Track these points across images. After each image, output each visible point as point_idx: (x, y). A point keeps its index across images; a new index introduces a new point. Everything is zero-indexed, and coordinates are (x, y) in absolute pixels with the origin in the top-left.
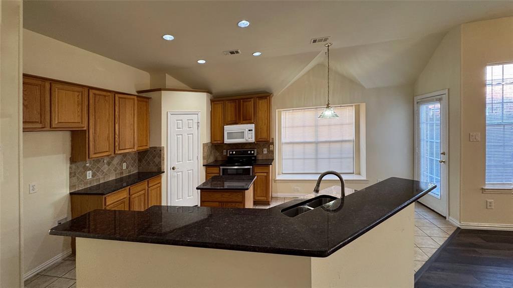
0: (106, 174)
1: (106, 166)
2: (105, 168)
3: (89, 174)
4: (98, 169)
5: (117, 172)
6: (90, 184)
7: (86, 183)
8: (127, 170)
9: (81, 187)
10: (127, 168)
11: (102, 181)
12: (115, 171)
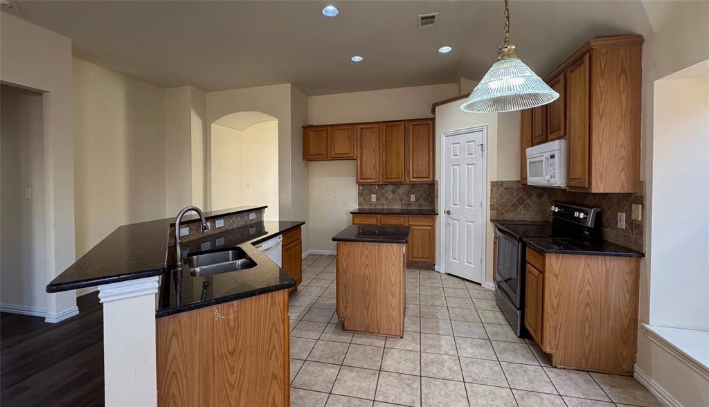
0: (390, 201)
1: (391, 194)
2: (390, 195)
3: (374, 198)
4: (382, 195)
5: (403, 202)
6: (375, 206)
7: (371, 205)
8: (417, 203)
9: (367, 207)
10: (417, 200)
11: (385, 207)
12: (401, 201)
